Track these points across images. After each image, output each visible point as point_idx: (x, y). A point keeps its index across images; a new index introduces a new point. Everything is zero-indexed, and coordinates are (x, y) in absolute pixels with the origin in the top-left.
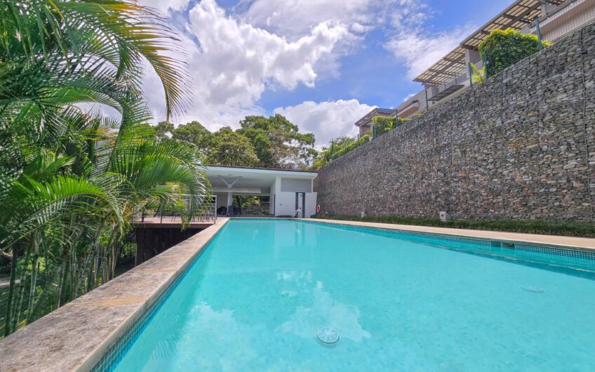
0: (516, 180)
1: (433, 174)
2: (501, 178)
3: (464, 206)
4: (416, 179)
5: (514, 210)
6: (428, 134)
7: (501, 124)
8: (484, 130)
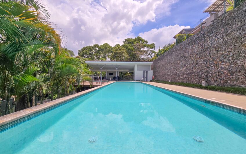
0: (244, 66)
1: (201, 62)
2: (236, 65)
3: (215, 79)
4: (193, 65)
5: (241, 82)
6: (200, 42)
7: (239, 35)
8: (229, 39)
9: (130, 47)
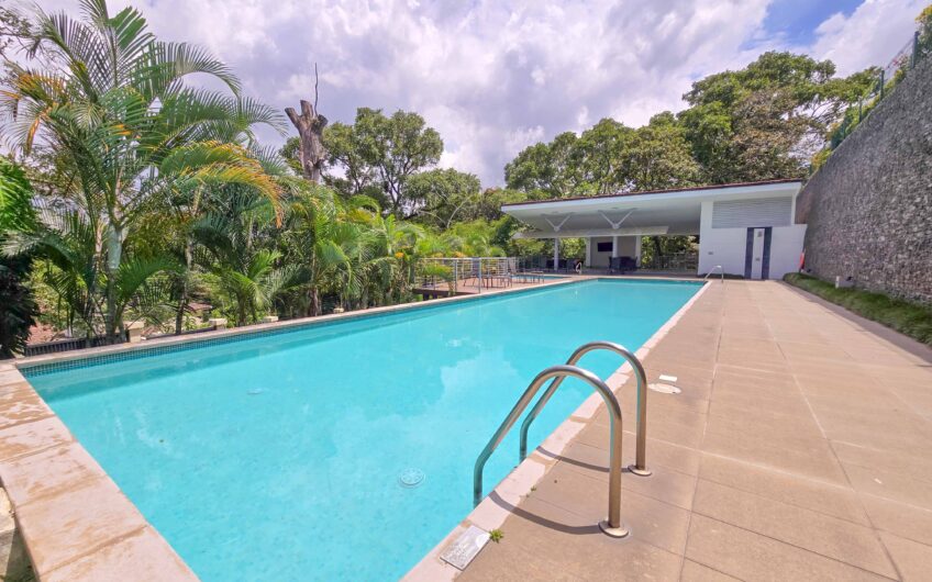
9: (714, 118)
